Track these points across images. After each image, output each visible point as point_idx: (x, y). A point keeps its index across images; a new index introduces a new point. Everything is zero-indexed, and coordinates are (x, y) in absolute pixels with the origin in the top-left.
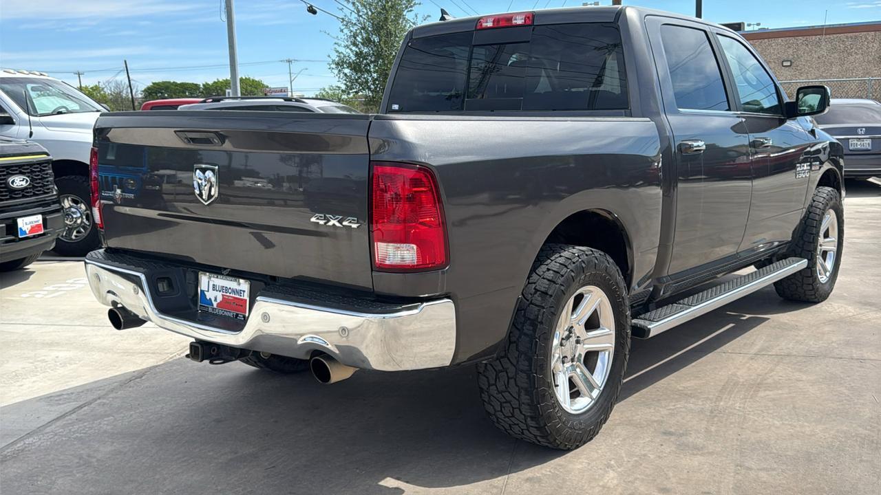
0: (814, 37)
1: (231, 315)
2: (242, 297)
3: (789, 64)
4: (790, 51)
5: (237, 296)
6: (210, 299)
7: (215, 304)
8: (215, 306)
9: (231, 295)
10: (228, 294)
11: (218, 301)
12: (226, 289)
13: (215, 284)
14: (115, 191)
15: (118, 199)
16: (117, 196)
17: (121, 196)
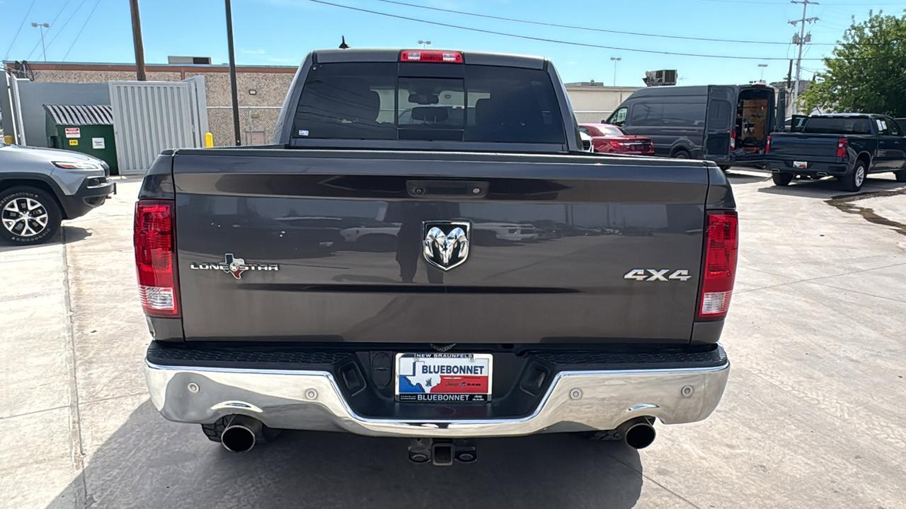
0: (270, 74)
1: (460, 398)
2: (479, 375)
3: (254, 93)
4: (254, 83)
5: (469, 374)
6: (418, 384)
7: (427, 389)
8: (427, 392)
9: (458, 374)
10: (453, 374)
11: (433, 385)
13: (427, 364)
14: (230, 261)
15: (237, 273)
16: (234, 268)
17: (247, 268)
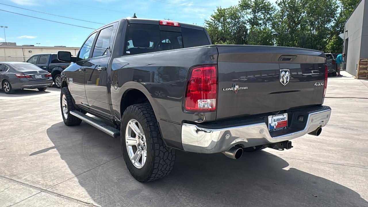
1: (282, 129)
2: (285, 120)
5: (283, 121)
6: (273, 126)
7: (275, 127)
8: (275, 128)
9: (281, 121)
10: (280, 121)
11: (276, 125)
12: (278, 120)
13: (274, 119)
14: (235, 87)
15: (236, 91)
16: (236, 89)
17: (239, 89)
